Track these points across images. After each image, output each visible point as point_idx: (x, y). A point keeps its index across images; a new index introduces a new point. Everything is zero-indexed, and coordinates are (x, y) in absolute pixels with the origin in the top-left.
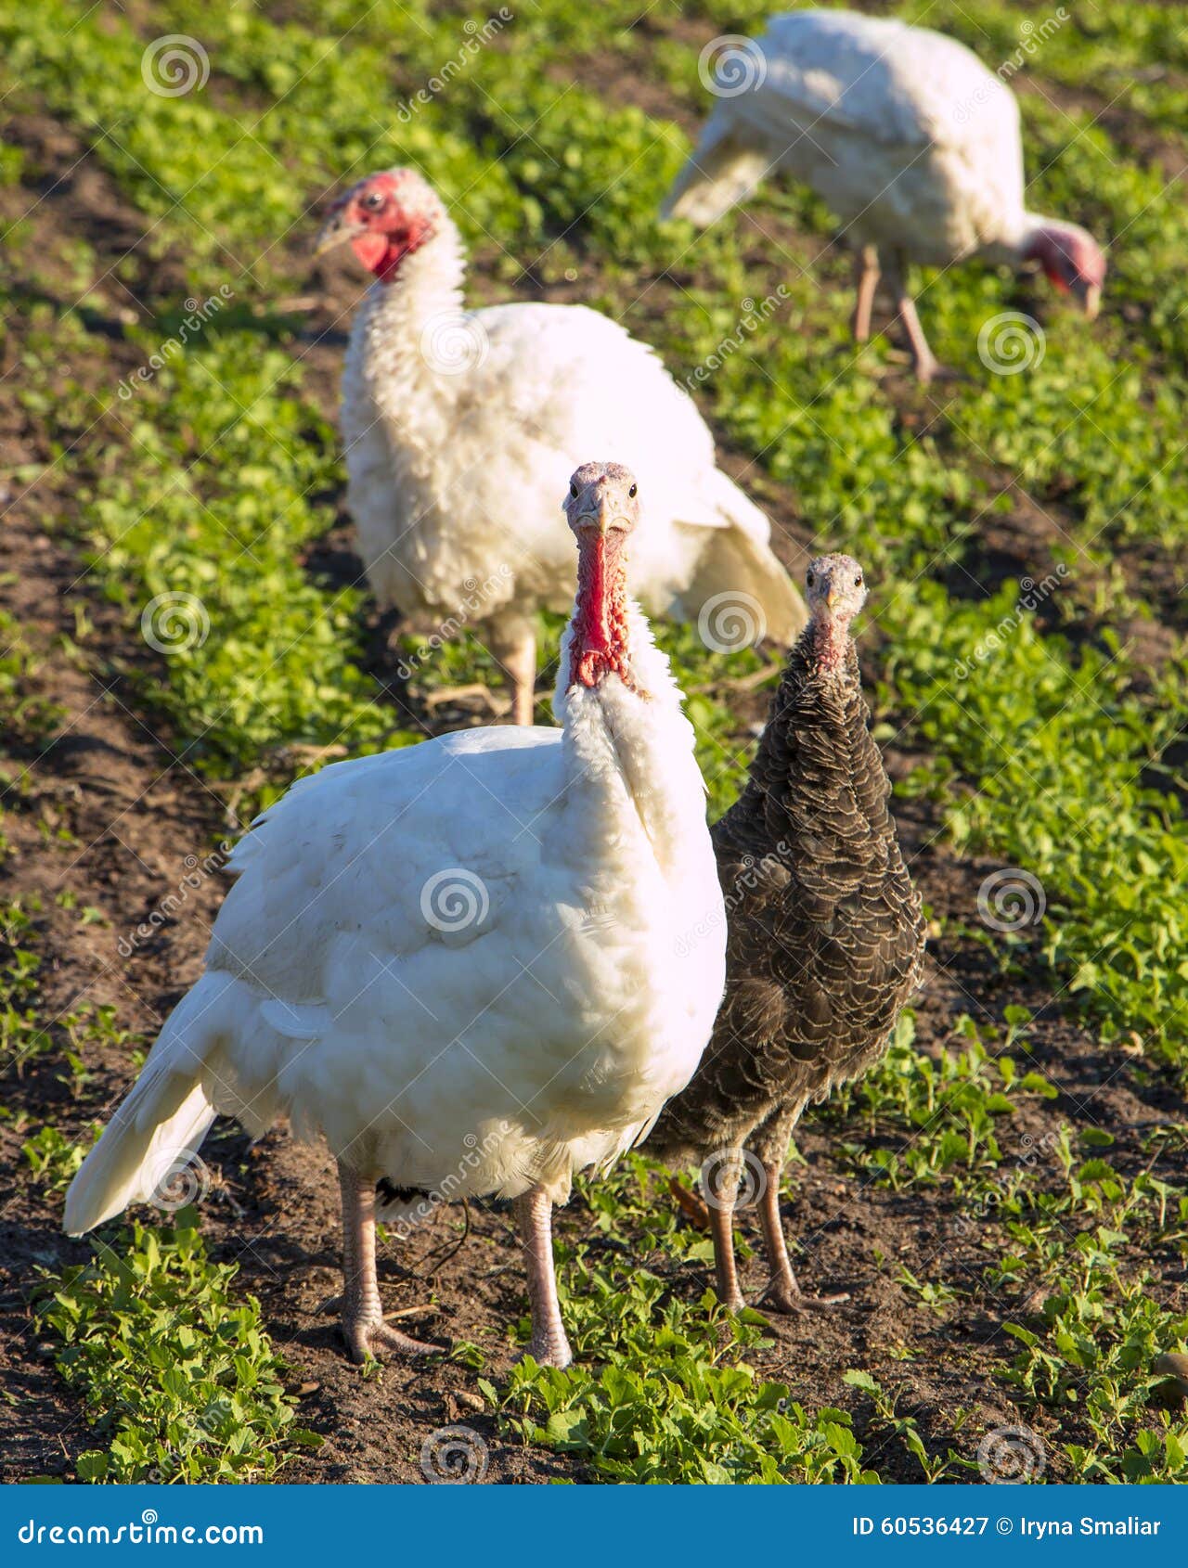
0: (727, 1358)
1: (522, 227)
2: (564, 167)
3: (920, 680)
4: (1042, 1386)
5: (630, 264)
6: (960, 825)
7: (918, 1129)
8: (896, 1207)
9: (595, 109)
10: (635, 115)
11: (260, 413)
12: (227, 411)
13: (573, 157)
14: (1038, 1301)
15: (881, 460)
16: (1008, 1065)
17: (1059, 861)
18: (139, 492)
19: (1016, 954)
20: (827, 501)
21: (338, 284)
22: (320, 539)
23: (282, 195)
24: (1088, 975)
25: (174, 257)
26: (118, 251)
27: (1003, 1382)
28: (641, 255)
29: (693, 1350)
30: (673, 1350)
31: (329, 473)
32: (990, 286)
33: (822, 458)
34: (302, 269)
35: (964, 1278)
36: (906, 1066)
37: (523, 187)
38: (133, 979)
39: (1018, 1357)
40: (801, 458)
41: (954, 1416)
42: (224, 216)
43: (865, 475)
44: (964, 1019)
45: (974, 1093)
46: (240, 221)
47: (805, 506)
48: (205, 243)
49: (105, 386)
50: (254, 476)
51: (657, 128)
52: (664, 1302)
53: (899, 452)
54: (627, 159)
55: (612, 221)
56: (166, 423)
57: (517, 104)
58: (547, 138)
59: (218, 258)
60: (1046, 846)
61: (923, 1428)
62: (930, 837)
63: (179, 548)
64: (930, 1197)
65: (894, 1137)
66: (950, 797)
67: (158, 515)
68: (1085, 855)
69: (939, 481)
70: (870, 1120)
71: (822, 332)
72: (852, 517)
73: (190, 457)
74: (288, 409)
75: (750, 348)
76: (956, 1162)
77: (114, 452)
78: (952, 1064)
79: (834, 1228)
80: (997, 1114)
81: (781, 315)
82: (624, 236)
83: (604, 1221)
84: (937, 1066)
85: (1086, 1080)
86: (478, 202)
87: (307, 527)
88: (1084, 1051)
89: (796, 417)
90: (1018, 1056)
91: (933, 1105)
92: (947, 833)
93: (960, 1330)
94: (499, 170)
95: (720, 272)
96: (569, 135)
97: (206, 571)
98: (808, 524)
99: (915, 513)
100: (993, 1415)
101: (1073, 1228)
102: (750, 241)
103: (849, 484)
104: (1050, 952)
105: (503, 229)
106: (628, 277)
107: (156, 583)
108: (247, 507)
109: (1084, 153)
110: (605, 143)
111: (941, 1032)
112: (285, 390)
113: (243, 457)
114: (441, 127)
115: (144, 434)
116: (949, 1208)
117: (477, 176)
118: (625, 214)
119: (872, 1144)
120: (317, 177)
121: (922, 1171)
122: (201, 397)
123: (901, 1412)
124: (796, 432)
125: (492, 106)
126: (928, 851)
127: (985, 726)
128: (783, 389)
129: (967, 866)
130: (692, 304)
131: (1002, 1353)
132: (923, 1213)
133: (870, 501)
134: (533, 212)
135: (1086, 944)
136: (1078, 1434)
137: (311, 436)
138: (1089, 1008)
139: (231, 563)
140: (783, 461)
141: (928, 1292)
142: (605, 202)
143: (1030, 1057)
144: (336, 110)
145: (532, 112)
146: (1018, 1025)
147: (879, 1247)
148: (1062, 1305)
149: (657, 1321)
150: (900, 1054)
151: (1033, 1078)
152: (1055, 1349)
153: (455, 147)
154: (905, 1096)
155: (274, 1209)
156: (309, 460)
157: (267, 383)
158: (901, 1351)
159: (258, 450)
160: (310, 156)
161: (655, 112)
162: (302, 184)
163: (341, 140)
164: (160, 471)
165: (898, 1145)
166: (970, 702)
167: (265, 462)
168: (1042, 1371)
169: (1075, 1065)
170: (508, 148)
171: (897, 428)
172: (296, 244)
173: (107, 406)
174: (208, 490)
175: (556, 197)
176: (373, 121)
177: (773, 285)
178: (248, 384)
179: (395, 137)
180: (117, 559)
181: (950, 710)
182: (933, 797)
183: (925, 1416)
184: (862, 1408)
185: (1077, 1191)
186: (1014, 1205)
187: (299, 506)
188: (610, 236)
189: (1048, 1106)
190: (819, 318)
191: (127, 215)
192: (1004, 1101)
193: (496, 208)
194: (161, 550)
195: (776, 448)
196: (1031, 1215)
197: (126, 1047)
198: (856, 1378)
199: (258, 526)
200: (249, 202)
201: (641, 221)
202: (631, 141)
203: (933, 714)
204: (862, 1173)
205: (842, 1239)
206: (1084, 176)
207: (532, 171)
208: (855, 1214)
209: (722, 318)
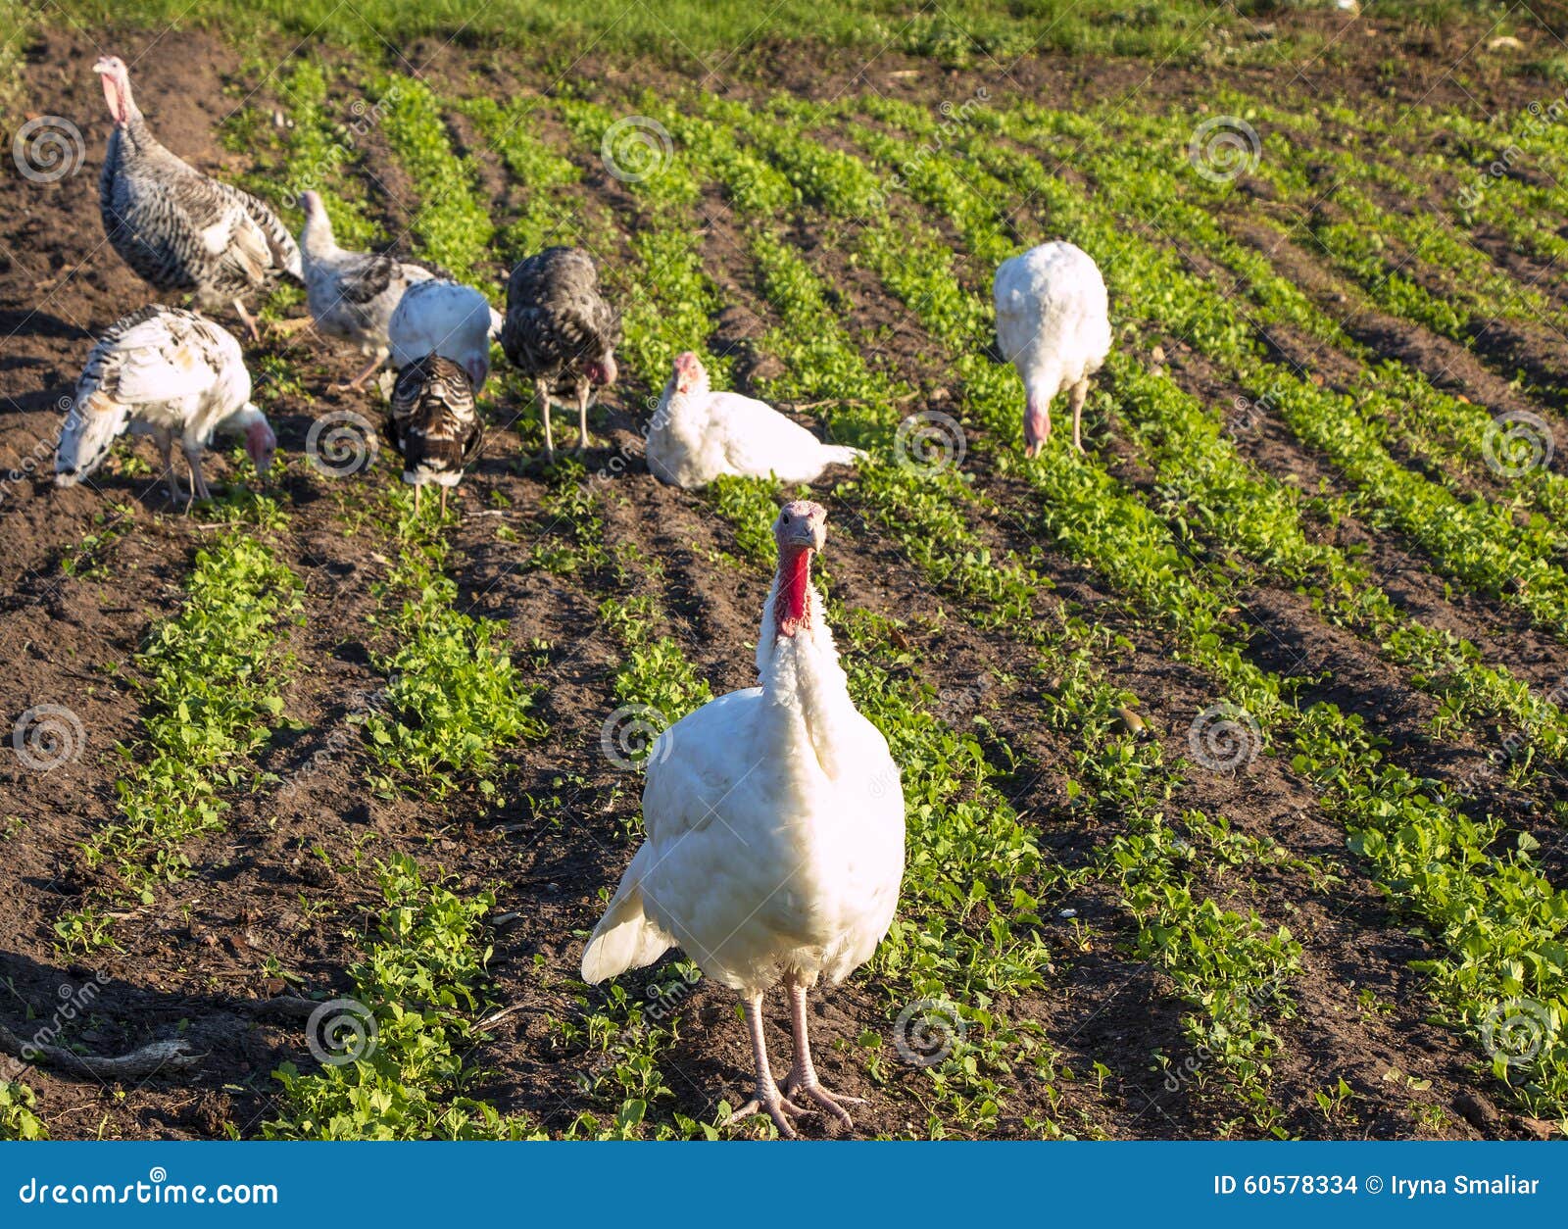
0: (918, 709)
1: (794, 200)
2: (811, 174)
3: (981, 398)
4: (1060, 722)
5: (840, 216)
6: (1004, 463)
7: (995, 602)
8: (988, 638)
9: (823, 151)
10: (841, 153)
11: (686, 279)
12: (672, 278)
13: (815, 171)
14: (1055, 683)
15: (955, 301)
16: (1034, 574)
17: (1048, 480)
18: (635, 313)
19: (1032, 523)
20: (934, 318)
21: (716, 224)
22: (714, 334)
23: (691, 187)
24: (1065, 532)
25: (646, 213)
26: (623, 210)
27: (1042, 720)
28: (845, 212)
29: (903, 705)
30: (894, 705)
31: (716, 305)
32: (996, 227)
33: (930, 301)
34: (701, 217)
35: (1023, 670)
36: (989, 574)
37: (794, 184)
38: (643, 530)
39: (1048, 708)
40: (920, 300)
41: (1023, 737)
42: (666, 196)
43: (948, 308)
44: (1011, 552)
45: (1020, 585)
46: (674, 197)
47: (924, 321)
48: (659, 207)
49: (618, 267)
50: (684, 306)
51: (850, 159)
52: (888, 682)
53: (962, 298)
54: (838, 171)
55: (833, 197)
56: (645, 282)
57: (790, 148)
58: (803, 162)
59: (665, 213)
60: (1042, 473)
61: (1010, 741)
62: (990, 469)
63: (654, 338)
64: (1002, 633)
65: (984, 605)
66: (997, 450)
67: (644, 323)
68: (1059, 478)
69: (981, 310)
70: (973, 597)
71: (924, 246)
72: (944, 326)
73: (656, 298)
74: (698, 277)
75: (893, 252)
76: (1012, 617)
77: (624, 296)
78: (1009, 574)
79: (961, 648)
80: (1030, 595)
81: (907, 239)
82: (838, 204)
83: (857, 643)
84: (1003, 573)
85: (1067, 580)
86: (775, 189)
87: (707, 328)
88: (1066, 567)
89: (917, 282)
90: (1037, 569)
91: (1001, 592)
92: (997, 467)
93: (1021, 696)
94: (784, 176)
95: (880, 219)
96: (812, 160)
97: (666, 348)
98: (925, 328)
99: (971, 324)
100: (1040, 737)
101: (1068, 650)
102: (892, 207)
103: (942, 312)
104: (1048, 522)
105: (786, 200)
106: (840, 221)
107: (646, 354)
108: (682, 320)
109: (1032, 171)
110: (829, 165)
111: (1001, 557)
112: (695, 269)
113: (679, 298)
114: (758, 158)
115: (637, 287)
116: (1011, 638)
117: (774, 177)
118: (838, 195)
119: (975, 609)
120: (705, 178)
121: (998, 622)
122: (660, 272)
123: (999, 735)
124: (918, 288)
125: (779, 149)
126: (989, 475)
127: (1010, 419)
128: (910, 270)
129: (1007, 482)
130: (868, 234)
131: (1040, 706)
132: (999, 641)
133: (952, 318)
134: (799, 194)
135: (1063, 518)
136: (1078, 746)
137: (708, 289)
138: (1067, 548)
139: (677, 344)
140: (912, 301)
141: (1005, 678)
142: (828, 189)
143: (1043, 569)
144: (713, 150)
145: (797, 151)
146: (1037, 554)
147: (981, 657)
148: (1066, 686)
149: (885, 691)
150: (986, 568)
151: (1045, 579)
152: (1065, 705)
153: (764, 166)
154: (989, 587)
155: (711, 637)
156: (707, 300)
157: (688, 266)
158: (995, 706)
159: (686, 294)
160: (703, 170)
161: (848, 152)
162: (699, 182)
163: (715, 164)
164: (643, 304)
165: (987, 610)
166: (1003, 408)
167: (689, 300)
168: (1060, 715)
169: (1062, 573)
170: (786, 167)
171: (960, 287)
172: (698, 207)
173: (620, 276)
174: (664, 312)
175: (808, 187)
176: (729, 156)
177: (903, 224)
178: (680, 266)
179: (739, 162)
180: (627, 342)
181: (994, 412)
182: (990, 451)
183: (1010, 737)
184: (981, 733)
185: (1068, 631)
186: (1041, 638)
187: (705, 319)
188: (832, 204)
189: (1051, 592)
190: (924, 240)
191: (626, 195)
192: (1033, 590)
193: (782, 192)
194: (646, 339)
195: (909, 295)
196: (1048, 643)
197: (642, 562)
198: (979, 719)
199: (687, 328)
200: (678, 189)
201: (845, 198)
202: (839, 164)
203: (987, 413)
204: (971, 622)
205: (965, 653)
206: (1032, 180)
207: (797, 176)
208: (970, 641)
209: (882, 239)
